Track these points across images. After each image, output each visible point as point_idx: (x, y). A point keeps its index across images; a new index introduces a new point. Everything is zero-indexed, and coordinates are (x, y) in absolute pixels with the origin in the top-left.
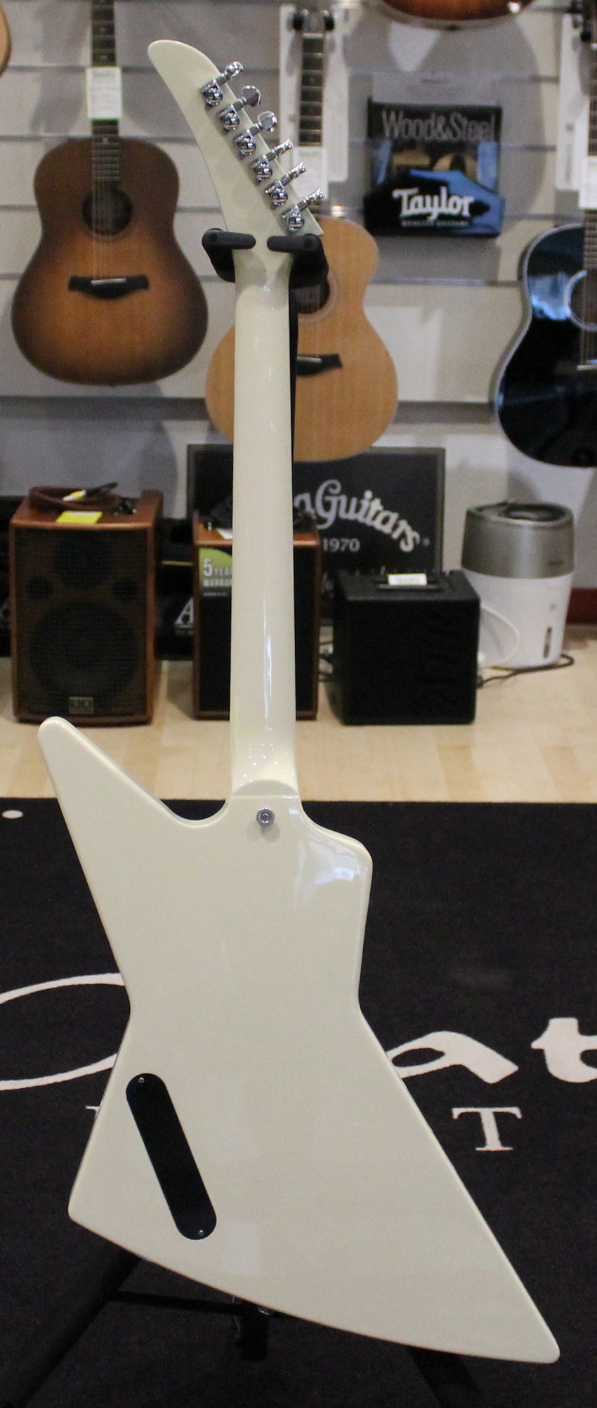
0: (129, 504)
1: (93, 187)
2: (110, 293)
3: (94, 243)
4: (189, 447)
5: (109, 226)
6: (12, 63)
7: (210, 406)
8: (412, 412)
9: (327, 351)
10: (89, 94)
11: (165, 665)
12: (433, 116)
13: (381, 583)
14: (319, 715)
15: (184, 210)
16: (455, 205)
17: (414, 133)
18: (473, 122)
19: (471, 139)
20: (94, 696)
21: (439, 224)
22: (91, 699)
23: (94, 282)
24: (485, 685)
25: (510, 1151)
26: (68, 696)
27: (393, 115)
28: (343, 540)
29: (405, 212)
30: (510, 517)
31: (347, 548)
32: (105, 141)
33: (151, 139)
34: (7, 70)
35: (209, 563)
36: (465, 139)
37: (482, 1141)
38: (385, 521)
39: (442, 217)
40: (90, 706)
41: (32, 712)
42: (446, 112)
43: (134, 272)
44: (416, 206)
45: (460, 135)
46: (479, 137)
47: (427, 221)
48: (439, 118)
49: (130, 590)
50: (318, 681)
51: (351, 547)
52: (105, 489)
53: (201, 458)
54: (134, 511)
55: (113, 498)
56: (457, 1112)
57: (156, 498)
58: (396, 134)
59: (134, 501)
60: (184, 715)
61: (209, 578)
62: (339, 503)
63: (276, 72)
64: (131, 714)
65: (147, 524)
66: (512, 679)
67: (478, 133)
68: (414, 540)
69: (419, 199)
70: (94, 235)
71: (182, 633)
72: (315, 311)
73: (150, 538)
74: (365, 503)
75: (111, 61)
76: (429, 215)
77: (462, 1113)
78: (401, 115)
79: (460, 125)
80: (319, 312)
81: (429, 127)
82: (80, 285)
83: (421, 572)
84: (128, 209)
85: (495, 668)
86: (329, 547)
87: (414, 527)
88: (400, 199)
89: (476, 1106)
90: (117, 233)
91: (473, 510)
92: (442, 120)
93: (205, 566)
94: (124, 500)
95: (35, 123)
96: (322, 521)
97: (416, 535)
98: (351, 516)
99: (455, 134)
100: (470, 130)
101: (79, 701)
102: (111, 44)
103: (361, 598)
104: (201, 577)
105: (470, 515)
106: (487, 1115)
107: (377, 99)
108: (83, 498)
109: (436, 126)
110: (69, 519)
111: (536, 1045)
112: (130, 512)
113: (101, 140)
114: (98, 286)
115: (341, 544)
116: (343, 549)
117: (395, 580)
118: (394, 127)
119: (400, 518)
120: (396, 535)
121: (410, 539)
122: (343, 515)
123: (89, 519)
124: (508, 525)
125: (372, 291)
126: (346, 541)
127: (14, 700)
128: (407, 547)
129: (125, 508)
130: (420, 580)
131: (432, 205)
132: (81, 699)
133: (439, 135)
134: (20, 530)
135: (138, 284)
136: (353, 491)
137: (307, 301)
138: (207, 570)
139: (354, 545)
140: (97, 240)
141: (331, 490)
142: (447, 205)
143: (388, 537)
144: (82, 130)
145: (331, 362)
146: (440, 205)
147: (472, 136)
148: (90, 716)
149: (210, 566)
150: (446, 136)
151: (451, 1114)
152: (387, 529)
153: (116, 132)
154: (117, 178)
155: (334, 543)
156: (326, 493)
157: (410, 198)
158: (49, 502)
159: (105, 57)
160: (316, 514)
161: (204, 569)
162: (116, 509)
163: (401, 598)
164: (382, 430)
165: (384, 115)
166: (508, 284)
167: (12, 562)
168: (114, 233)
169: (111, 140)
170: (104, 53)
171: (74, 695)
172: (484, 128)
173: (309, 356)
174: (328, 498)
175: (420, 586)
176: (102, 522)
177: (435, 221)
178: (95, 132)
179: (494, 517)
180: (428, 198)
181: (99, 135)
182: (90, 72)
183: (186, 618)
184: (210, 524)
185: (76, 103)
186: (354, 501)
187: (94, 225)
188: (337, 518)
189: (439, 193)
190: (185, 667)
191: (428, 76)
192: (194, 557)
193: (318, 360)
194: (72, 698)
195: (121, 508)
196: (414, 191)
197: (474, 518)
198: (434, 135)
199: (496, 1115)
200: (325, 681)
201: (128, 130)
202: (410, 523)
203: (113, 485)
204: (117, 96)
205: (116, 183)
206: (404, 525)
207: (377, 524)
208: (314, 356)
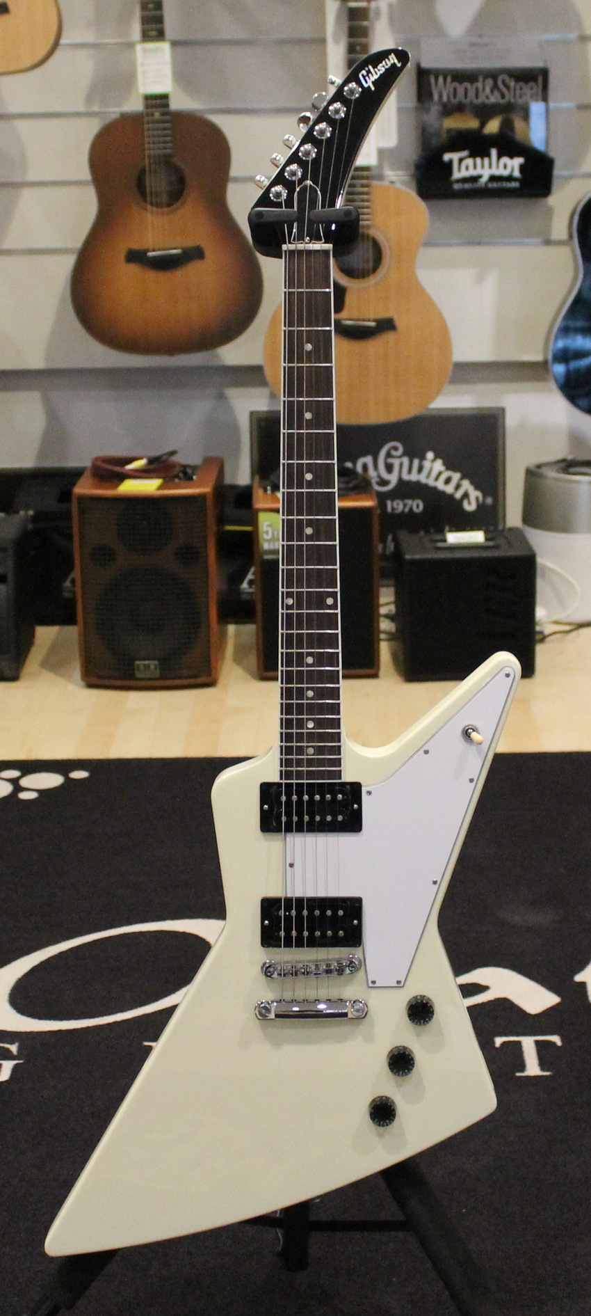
0: (189, 471)
1: (147, 161)
2: (165, 264)
3: (149, 216)
4: (252, 413)
5: (165, 198)
6: (63, 41)
7: (268, 372)
8: (467, 372)
9: (382, 315)
10: (139, 69)
11: (231, 628)
12: (481, 79)
13: (438, 541)
14: (381, 673)
15: (237, 180)
16: (505, 167)
17: (463, 98)
18: (521, 84)
19: (520, 101)
20: (159, 660)
21: (490, 185)
22: (157, 662)
23: (151, 254)
24: (548, 639)
25: (550, 1075)
26: (135, 659)
27: (441, 79)
28: (406, 501)
29: (457, 175)
30: (569, 474)
31: (411, 509)
32: (157, 115)
33: (201, 111)
34: (59, 47)
35: (269, 526)
36: (512, 101)
37: (522, 1067)
38: (448, 481)
39: (493, 178)
40: (156, 668)
41: (100, 677)
42: (493, 75)
43: (190, 243)
44: (467, 168)
45: (509, 97)
46: (527, 98)
47: (478, 183)
48: (487, 81)
49: (190, 555)
50: (380, 640)
51: (415, 509)
52: (165, 457)
53: (263, 424)
54: (194, 477)
55: (173, 466)
56: (499, 1041)
57: (217, 465)
58: (445, 99)
59: (194, 468)
60: (249, 677)
61: (269, 541)
62: (401, 465)
63: (323, 41)
64: (195, 677)
65: (206, 489)
66: (574, 634)
67: (526, 92)
68: (477, 499)
69: (470, 162)
70: (149, 207)
71: (248, 597)
72: (368, 275)
73: (210, 504)
74: (427, 464)
75: (160, 36)
76: (480, 177)
77: (504, 1042)
78: (449, 79)
79: (507, 87)
80: (372, 276)
81: (477, 90)
82: (136, 257)
83: (479, 529)
84: (182, 181)
85: (557, 623)
86: (393, 509)
87: (477, 487)
88: (451, 162)
89: (518, 1035)
90: (173, 205)
91: (533, 468)
92: (490, 82)
93: (265, 529)
94: (185, 467)
95: (89, 99)
96: (383, 483)
97: (479, 494)
98: (414, 477)
99: (503, 96)
100: (518, 92)
101: (145, 665)
102: (159, 20)
103: (417, 556)
104: (261, 541)
105: (529, 473)
106: (528, 1044)
107: (426, 64)
108: (145, 465)
109: (484, 89)
110: (130, 487)
111: (579, 978)
112: (191, 479)
113: (152, 115)
114: (154, 257)
115: (405, 505)
116: (407, 510)
117: (453, 538)
118: (442, 91)
119: (462, 478)
120: (458, 495)
121: (472, 499)
122: (406, 477)
123: (149, 486)
124: (570, 481)
125: (425, 254)
126: (409, 502)
127: (82, 667)
128: (470, 506)
129: (186, 474)
130: (477, 537)
131: (483, 166)
132: (147, 662)
133: (487, 97)
134: (82, 499)
135: (194, 254)
136: (415, 453)
137: (361, 266)
138: (267, 532)
139: (418, 506)
140: (152, 212)
141: (394, 453)
142: (498, 167)
143: (451, 497)
144: (135, 105)
145: (386, 325)
146: (490, 167)
147: (521, 96)
148: (155, 679)
149: (270, 530)
150: (494, 99)
151: (493, 1043)
152: (449, 489)
153: (167, 105)
154: (169, 151)
155: (398, 504)
156: (389, 455)
157: (461, 160)
158: (111, 470)
159: (153, 33)
160: (379, 476)
161: (264, 532)
162: (177, 476)
163: (458, 555)
164: (438, 392)
165: (432, 80)
166: (560, 243)
167: (76, 531)
168: (169, 205)
169: (163, 114)
170: (154, 28)
171: (139, 660)
172: (532, 88)
173: (364, 320)
174: (390, 460)
175: (478, 543)
176: (162, 489)
177: (486, 184)
178: (147, 107)
179: (552, 474)
180: (478, 160)
181: (150, 110)
182: (139, 48)
183: (251, 583)
184: (269, 488)
185: (128, 79)
186: (416, 462)
187: (148, 199)
188: (400, 480)
189: (489, 155)
190: (250, 630)
191: (475, 40)
192: (253, 521)
193: (373, 324)
194: (137, 662)
195: (181, 475)
196: (465, 153)
197: (533, 475)
198: (482, 99)
199: (537, 1043)
200: (388, 640)
201: (180, 102)
202: (473, 483)
203: (173, 453)
204: (167, 70)
205: (170, 156)
206: (466, 485)
207: (440, 485)
208: (369, 320)
